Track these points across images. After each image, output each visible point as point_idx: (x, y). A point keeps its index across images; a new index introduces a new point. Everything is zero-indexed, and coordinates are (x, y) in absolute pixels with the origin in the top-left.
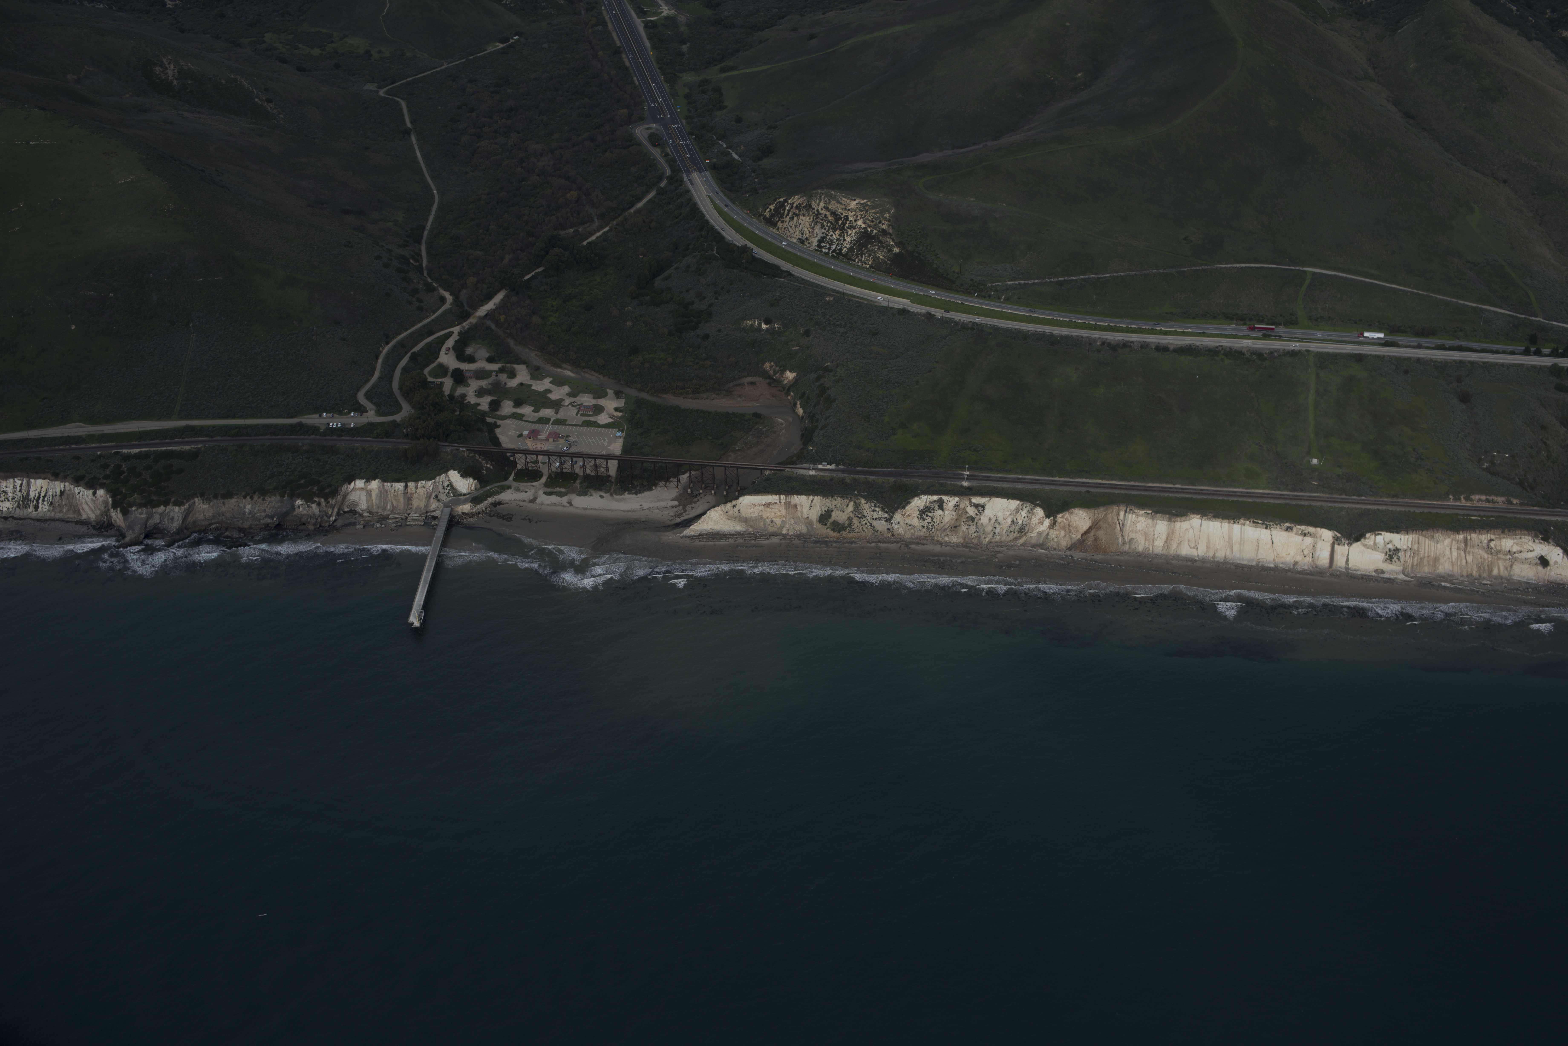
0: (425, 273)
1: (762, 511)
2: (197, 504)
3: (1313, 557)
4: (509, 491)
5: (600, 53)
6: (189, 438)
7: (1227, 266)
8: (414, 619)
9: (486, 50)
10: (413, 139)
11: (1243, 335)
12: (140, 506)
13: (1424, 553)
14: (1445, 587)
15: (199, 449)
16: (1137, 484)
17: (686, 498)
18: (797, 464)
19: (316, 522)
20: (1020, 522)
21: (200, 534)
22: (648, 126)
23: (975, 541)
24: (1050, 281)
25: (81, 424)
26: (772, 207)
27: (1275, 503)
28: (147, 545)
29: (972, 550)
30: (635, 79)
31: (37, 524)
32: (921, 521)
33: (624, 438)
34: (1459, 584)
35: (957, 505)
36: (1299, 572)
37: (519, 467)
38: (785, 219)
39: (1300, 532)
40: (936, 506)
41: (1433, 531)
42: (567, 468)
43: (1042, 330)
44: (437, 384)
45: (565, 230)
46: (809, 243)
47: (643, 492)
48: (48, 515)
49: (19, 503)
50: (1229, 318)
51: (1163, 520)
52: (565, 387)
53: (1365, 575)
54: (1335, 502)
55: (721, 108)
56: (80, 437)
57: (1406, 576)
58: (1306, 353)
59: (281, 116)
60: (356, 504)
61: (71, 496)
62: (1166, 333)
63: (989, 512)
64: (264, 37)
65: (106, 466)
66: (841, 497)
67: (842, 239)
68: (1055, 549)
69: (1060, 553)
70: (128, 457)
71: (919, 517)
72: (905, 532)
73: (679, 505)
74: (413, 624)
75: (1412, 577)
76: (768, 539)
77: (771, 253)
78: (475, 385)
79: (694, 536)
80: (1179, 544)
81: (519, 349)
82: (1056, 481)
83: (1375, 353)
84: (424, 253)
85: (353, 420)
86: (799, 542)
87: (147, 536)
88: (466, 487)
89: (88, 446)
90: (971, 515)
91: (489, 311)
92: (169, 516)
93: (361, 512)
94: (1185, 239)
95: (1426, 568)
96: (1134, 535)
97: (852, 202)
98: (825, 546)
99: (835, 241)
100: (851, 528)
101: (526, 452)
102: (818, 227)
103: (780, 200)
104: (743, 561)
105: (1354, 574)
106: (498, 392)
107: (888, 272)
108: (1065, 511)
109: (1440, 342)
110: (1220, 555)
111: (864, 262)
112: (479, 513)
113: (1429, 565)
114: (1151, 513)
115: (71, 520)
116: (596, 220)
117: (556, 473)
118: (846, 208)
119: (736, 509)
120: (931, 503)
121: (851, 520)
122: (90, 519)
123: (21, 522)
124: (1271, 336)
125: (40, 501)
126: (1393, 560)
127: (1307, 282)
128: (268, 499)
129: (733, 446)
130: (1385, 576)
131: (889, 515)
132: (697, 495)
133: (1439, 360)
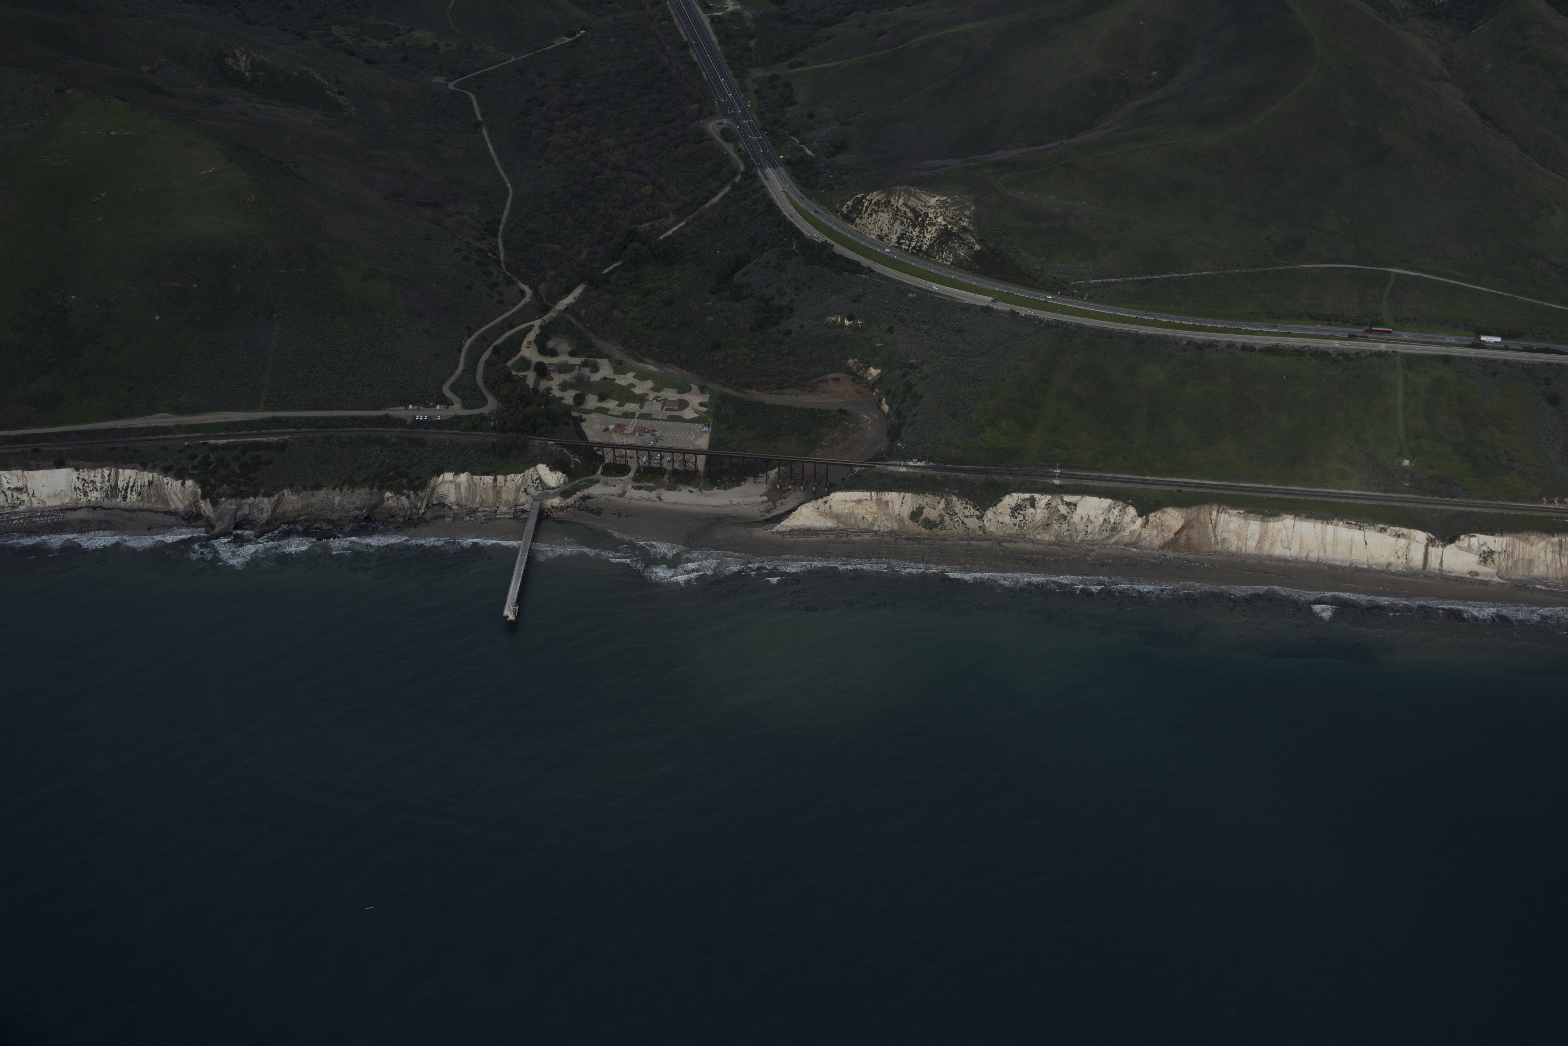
0: (503, 265)
1: (853, 507)
2: (286, 496)
3: (1406, 559)
4: (598, 485)
5: (668, 48)
6: (276, 429)
7: (1310, 266)
8: (509, 613)
9: (553, 44)
10: (485, 131)
11: (1329, 336)
12: (230, 497)
13: (1519, 555)
14: (1539, 589)
15: (287, 440)
16: (1228, 483)
17: (776, 493)
18: (887, 461)
19: (406, 514)
20: (1112, 521)
21: (289, 526)
22: (719, 121)
23: (1067, 539)
24: (1133, 280)
25: (167, 414)
26: (850, 203)
27: (1368, 504)
28: (237, 536)
29: (1065, 548)
30: (704, 74)
31: (126, 514)
32: (1013, 519)
33: (711, 433)
34: (1554, 587)
35: (1049, 504)
36: (1393, 574)
37: (607, 461)
38: (863, 216)
39: (1394, 533)
40: (1028, 504)
41: (1528, 533)
42: (655, 463)
43: (1128, 329)
44: (520, 378)
45: (641, 225)
46: (888, 240)
47: (732, 488)
48: (137, 505)
49: (107, 493)
50: (1315, 318)
51: (1256, 520)
52: (648, 381)
53: (1459, 577)
54: (1428, 503)
55: (792, 104)
56: (167, 427)
57: (1500, 578)
58: (1393, 354)
59: (353, 108)
60: (444, 497)
61: (160, 486)
62: (1252, 333)
63: (1081, 510)
64: (331, 29)
65: (193, 457)
66: (932, 494)
67: (922, 235)
68: (1147, 548)
69: (1152, 552)
70: (215, 448)
71: (1011, 514)
72: (997, 530)
73: (769, 501)
74: (508, 617)
75: (1506, 580)
76: (859, 536)
77: (850, 249)
78: (558, 379)
79: (785, 532)
80: (1272, 544)
81: (600, 343)
82: (1148, 480)
83: (1462, 355)
84: (501, 246)
85: (439, 413)
86: (891, 538)
87: (236, 527)
88: (555, 481)
89: (176, 436)
90: (1063, 513)
91: (568, 305)
92: (259, 507)
93: (450, 505)
94: (1267, 239)
95: (1520, 570)
96: (1226, 535)
97: (932, 198)
98: (917, 543)
99: (915, 237)
100: (942, 525)
101: (614, 447)
102: (897, 223)
103: (858, 196)
104: (836, 557)
105: (1448, 576)
106: (582, 386)
107: (969, 269)
108: (1157, 510)
109: (1527, 344)
110: (1314, 555)
111: (944, 259)
112: (568, 507)
113: (1523, 567)
114: (1244, 513)
115: (160, 510)
116: (671, 215)
117: (645, 468)
118: (925, 205)
119: (827, 506)
120: (1023, 500)
121: (943, 517)
122: (178, 509)
123: (109, 512)
124: (1357, 336)
125: (129, 491)
126: (1488, 562)
127: (1391, 283)
128: (357, 491)
129: (820, 442)
130: (1480, 578)
131: (981, 512)
132: (786, 491)
133: (1527, 362)
